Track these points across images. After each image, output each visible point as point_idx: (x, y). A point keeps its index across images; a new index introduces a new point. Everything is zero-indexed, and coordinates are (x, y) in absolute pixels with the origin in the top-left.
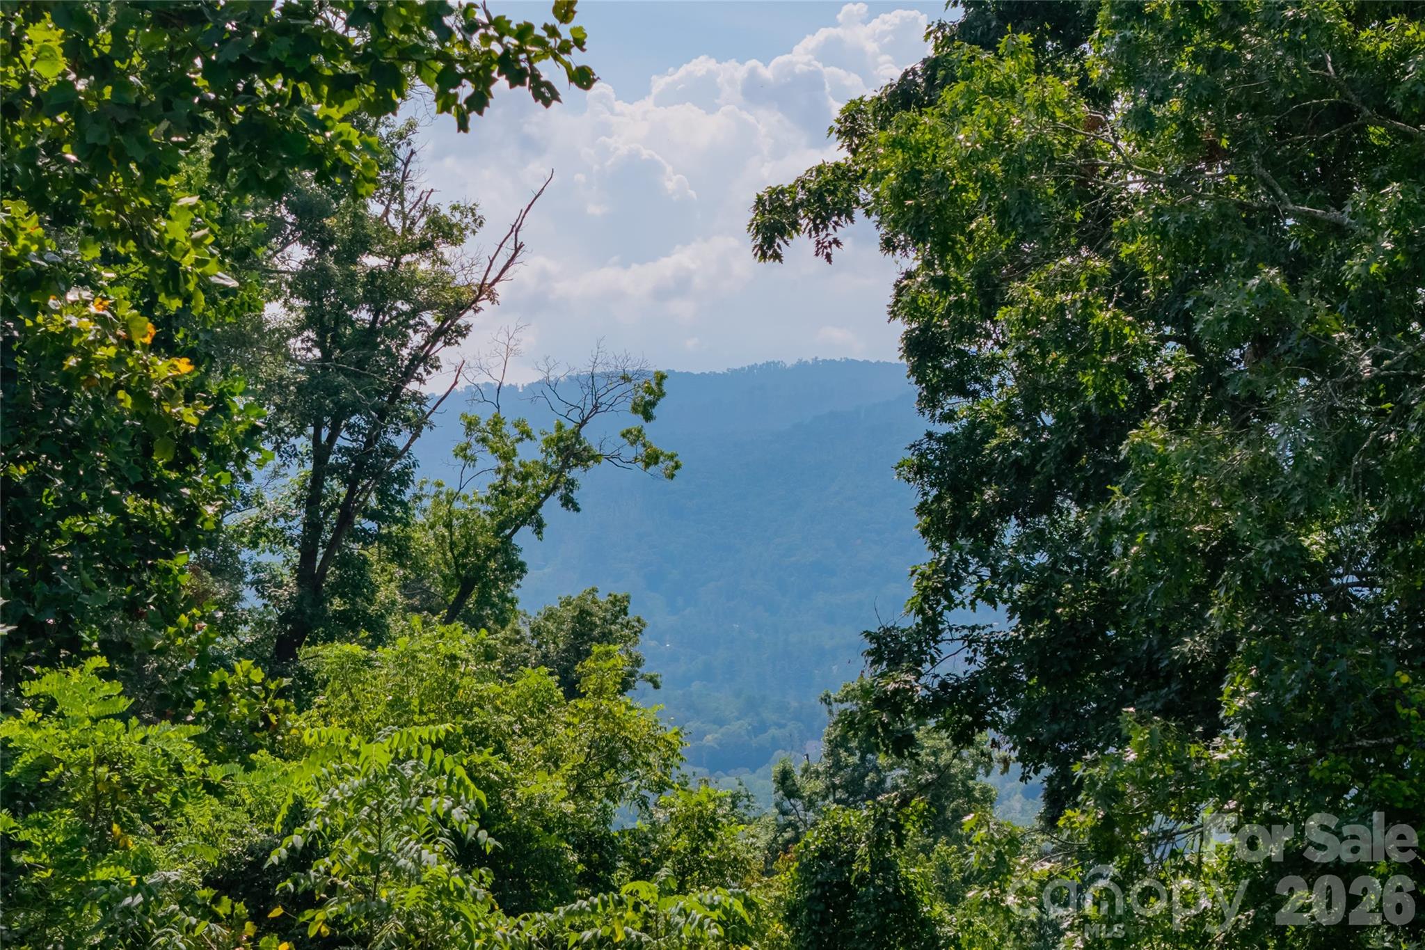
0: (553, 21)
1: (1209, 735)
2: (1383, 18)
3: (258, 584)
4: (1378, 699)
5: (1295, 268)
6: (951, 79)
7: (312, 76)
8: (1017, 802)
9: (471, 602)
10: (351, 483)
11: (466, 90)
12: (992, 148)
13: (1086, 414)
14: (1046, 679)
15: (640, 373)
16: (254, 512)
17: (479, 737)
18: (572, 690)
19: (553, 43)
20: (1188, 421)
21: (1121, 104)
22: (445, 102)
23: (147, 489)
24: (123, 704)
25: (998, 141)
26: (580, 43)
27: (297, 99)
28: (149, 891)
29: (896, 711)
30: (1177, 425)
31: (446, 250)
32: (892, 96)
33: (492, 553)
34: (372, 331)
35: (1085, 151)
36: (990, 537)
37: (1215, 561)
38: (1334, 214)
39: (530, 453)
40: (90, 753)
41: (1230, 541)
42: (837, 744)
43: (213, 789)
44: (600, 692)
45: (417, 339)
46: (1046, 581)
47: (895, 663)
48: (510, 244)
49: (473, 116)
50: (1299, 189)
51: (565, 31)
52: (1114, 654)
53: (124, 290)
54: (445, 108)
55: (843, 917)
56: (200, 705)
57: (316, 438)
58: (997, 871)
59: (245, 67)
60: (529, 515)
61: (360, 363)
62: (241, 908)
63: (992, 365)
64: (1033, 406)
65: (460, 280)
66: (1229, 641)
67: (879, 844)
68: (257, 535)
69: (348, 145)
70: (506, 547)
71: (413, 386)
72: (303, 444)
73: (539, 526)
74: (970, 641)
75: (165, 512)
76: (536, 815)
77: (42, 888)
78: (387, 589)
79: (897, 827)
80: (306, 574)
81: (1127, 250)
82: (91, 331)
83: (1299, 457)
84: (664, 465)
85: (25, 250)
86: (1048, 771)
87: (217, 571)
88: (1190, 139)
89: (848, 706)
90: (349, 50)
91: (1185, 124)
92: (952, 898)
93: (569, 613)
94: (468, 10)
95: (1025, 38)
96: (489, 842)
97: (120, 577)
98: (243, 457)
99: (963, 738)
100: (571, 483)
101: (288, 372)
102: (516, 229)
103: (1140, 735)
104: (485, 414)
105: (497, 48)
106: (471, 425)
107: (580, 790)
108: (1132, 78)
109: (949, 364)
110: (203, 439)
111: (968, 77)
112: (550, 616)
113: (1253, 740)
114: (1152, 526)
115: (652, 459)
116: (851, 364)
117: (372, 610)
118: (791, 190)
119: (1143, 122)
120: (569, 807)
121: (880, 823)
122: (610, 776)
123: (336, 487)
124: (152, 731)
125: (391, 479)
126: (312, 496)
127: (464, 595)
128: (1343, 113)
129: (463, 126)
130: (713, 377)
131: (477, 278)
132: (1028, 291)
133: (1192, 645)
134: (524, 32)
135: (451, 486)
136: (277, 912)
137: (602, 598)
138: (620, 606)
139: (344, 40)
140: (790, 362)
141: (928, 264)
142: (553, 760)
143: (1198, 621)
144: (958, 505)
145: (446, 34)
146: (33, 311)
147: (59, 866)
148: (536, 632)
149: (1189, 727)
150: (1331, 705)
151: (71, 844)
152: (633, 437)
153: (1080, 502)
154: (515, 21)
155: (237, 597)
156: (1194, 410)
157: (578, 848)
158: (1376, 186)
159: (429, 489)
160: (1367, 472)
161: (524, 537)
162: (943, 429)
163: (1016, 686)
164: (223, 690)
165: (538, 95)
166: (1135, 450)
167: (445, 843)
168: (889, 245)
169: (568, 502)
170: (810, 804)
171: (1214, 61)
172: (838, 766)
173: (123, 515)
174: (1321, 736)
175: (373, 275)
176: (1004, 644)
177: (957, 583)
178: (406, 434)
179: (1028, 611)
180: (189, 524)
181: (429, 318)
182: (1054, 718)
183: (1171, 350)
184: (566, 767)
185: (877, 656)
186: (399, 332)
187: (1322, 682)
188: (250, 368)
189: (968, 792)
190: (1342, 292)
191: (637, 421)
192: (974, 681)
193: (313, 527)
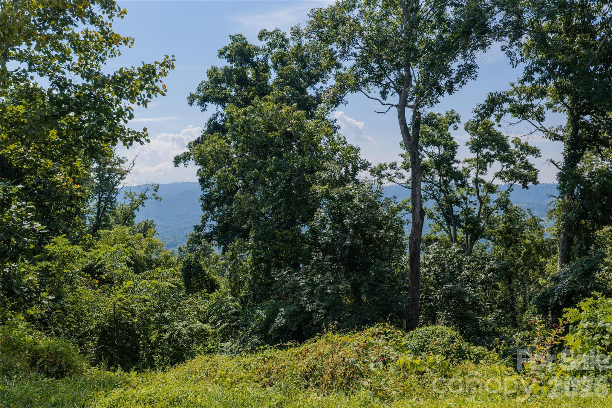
0: (143, 131)
1: (248, 240)
2: (272, 131)
3: (89, 220)
4: (273, 234)
5: (259, 169)
6: (206, 139)
7: (102, 140)
8: (217, 250)
9: (127, 222)
10: (106, 203)
11: (128, 142)
12: (213, 150)
13: (228, 191)
14: (222, 232)
15: (155, 184)
16: (88, 208)
17: (129, 245)
18: (145, 236)
19: (143, 135)
20: (244, 192)
21: (232, 144)
22: (125, 144)
23: (71, 206)
24: (69, 242)
25: (214, 149)
26: (147, 135)
27: (99, 143)
28: (73, 273)
29: (199, 238)
30: (242, 193)
31: (121, 165)
32: (196, 141)
33: (130, 214)
34: (109, 178)
35: (227, 151)
36: (213, 210)
37: (248, 214)
38: (265, 161)
39: (136, 198)
40: (63, 251)
41: (250, 210)
42: (188, 243)
43: (85, 256)
44: (149, 236)
45: (117, 179)
46: (222, 217)
47: (198, 230)
48: (132, 164)
49: (130, 147)
50: (260, 157)
51: (145, 133)
52: (233, 228)
53: (66, 173)
54: (125, 145)
55: (190, 270)
56: (81, 241)
57: (99, 196)
58: (216, 263)
59: (90, 138)
60: (137, 208)
61: (107, 183)
62: (89, 275)
63: (213, 183)
64: (219, 190)
65: (124, 170)
66: (251, 225)
67: (196, 259)
68: (89, 212)
69: (107, 151)
70: (133, 213)
71: (116, 187)
72: (97, 197)
73: (138, 209)
74: (210, 227)
75: (74, 209)
76: (139, 257)
77: (54, 274)
78: (112, 220)
79: (199, 256)
80: (98, 218)
81: (234, 166)
82: (61, 180)
83: (261, 198)
84: (159, 199)
85: (49, 168)
86: (222, 246)
87: (82, 218)
88: (243, 150)
89: (190, 237)
90: (108, 135)
91: (242, 147)
92: (207, 266)
93: (143, 223)
94: (128, 129)
95: (218, 133)
96: (133, 263)
97: (66, 221)
98: (87, 200)
99: (209, 242)
100: (143, 202)
101: (94, 185)
102: (133, 161)
103: (238, 241)
104: (129, 192)
105: (134, 136)
106: (126, 193)
107: (146, 252)
108: (234, 140)
109: (206, 183)
110: (81, 197)
111: (209, 139)
112: (140, 224)
113: (255, 241)
114: (239, 209)
115: (157, 198)
116: (189, 182)
117: (110, 224)
118: (180, 156)
119: (236, 146)
120: (145, 255)
121: (196, 255)
122: (152, 250)
123: (103, 204)
124: (74, 247)
125: (112, 202)
126: (99, 205)
127: (125, 221)
128: (266, 146)
129: (128, 148)
130: (167, 185)
131: (127, 169)
132: (219, 172)
133: (245, 226)
134: (138, 133)
135: (123, 203)
136: (96, 275)
137: (149, 221)
138: (152, 222)
139: (107, 134)
140: (179, 182)
141: (203, 168)
142: (142, 248)
143: (246, 223)
144: (208, 205)
145: (125, 133)
146: (51, 178)
147: (57, 270)
148: (138, 227)
149: (245, 239)
150: (266, 235)
151: (59, 266)
152: (154, 195)
153: (227, 205)
154: (137, 131)
155: (86, 222)
156: (244, 190)
157: (146, 262)
158: (271, 157)
159: (119, 204)
160: (271, 200)
161: (135, 211)
162: (205, 193)
163: (217, 233)
164: (85, 239)
165: (141, 143)
166: (236, 197)
167: (125, 262)
168: (196, 164)
169: (143, 205)
170: (184, 253)
171: (247, 137)
172: (189, 246)
173: (66, 210)
174: (264, 240)
175: (109, 169)
176: (216, 227)
177: (208, 218)
178: (115, 195)
179: (219, 222)
180: (78, 211)
181: (118, 176)
182: (224, 238)
183: (240, 181)
184: (144, 249)
185: (195, 229)
186: (113, 178)
187: (265, 232)
188: (87, 184)
189: (210, 250)
190: (266, 173)
191: (155, 192)
192: (211, 233)
193: (99, 210)
